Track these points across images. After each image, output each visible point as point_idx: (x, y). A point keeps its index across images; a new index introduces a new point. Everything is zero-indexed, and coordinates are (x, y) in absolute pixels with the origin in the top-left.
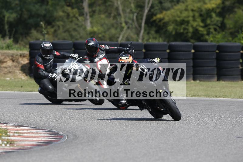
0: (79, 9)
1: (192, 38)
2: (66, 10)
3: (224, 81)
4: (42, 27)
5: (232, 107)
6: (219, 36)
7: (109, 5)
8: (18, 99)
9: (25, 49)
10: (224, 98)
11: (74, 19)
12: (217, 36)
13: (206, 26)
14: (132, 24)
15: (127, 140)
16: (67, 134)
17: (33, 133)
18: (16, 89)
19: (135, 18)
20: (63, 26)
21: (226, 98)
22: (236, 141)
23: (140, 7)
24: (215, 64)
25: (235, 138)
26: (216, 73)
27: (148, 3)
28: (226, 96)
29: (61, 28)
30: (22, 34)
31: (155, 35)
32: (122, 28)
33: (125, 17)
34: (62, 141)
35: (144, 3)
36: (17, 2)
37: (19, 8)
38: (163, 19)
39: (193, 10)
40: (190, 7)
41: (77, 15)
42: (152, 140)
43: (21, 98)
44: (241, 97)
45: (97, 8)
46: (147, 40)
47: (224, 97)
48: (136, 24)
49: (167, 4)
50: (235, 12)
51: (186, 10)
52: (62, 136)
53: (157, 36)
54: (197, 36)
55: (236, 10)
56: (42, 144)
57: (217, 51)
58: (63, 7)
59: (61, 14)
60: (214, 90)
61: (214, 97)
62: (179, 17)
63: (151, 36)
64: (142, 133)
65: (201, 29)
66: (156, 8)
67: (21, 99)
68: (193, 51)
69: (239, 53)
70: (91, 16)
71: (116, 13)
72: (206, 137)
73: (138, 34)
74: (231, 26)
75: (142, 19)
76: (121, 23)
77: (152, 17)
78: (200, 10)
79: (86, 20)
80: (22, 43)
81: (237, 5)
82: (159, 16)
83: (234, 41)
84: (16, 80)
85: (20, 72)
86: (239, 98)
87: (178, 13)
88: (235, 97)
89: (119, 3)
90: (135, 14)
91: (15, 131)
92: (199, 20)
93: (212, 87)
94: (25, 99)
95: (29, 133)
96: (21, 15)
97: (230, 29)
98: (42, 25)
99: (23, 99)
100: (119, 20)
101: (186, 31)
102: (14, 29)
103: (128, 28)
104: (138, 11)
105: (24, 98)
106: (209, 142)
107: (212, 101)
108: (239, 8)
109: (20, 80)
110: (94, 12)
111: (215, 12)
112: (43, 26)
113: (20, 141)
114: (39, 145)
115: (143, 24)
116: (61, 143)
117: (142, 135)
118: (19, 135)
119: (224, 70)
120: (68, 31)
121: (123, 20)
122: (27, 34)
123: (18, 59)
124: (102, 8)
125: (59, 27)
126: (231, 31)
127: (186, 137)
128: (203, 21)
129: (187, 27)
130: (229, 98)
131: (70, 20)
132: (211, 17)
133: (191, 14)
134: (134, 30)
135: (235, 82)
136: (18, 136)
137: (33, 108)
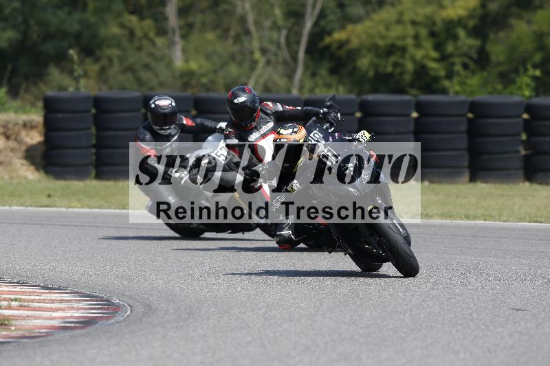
0: (156, 19)
1: (412, 85)
2: (126, 23)
3: (486, 182)
4: (72, 61)
5: (503, 240)
6: (474, 81)
7: (226, 12)
8: (18, 223)
9: (33, 110)
10: (485, 220)
11: (145, 42)
12: (469, 82)
13: (443, 58)
14: (276, 55)
15: (266, 316)
16: (131, 302)
17: (52, 301)
18: (14, 202)
19: (283, 40)
20: (122, 59)
21: (490, 220)
22: (514, 319)
23: (295, 15)
24: (465, 144)
25: (511, 312)
26: (466, 164)
27: (314, 7)
28: (490, 216)
29: (116, 62)
30: (26, 77)
31: (329, 79)
32: (254, 64)
33: (261, 39)
34: (119, 318)
35: (304, 6)
36: (17, 4)
37: (20, 19)
38: (347, 42)
39: (414, 23)
40: (408, 16)
41: (152, 34)
42: (322, 317)
43: (24, 222)
44: (525, 218)
45: (198, 19)
46: (311, 91)
47: (485, 218)
48: (285, 54)
49: (356, 10)
50: (511, 27)
51: (399, 22)
52: (118, 307)
53: (333, 80)
54: (424, 80)
55: (513, 21)
56: (73, 325)
57: (470, 115)
58: (119, 15)
59: (115, 30)
60: (463, 202)
61: (462, 219)
62: (383, 38)
63: (321, 82)
64: (301, 300)
65: (432, 65)
66: (331, 17)
67: (26, 223)
68: (415, 115)
69: (519, 120)
70: (184, 37)
71: (239, 29)
72: (444, 309)
73: (290, 76)
74: (502, 58)
75: (298, 43)
76: (252, 53)
77: (322, 39)
78: (430, 22)
79: (172, 44)
80: (28, 96)
81: (515, 10)
82: (338, 36)
83: (507, 91)
84: (15, 181)
85: (24, 162)
86: (519, 222)
87: (382, 29)
88: (511, 219)
89: (247, 6)
90: (284, 33)
91: (13, 297)
92: (428, 44)
93: (458, 197)
94: (34, 224)
95: (44, 301)
96: (25, 34)
97: (498, 64)
98: (72, 56)
99: (29, 224)
100: (246, 43)
101: (398, 70)
102: (10, 66)
103: (268, 62)
104: (289, 25)
105: (33, 222)
106: (451, 321)
107: (458, 227)
108: (520, 17)
109: (23, 180)
110: (190, 26)
111: (465, 27)
112: (76, 57)
113: (24, 318)
114: (65, 328)
115: (301, 55)
116: (117, 322)
117: (301, 305)
118: (21, 306)
119: (485, 157)
120: (131, 69)
121: (256, 44)
122: (38, 75)
123: (18, 134)
124: (210, 17)
125: (110, 60)
126: (500, 69)
127: (398, 309)
128: (438, 47)
129: (401, 61)
130: (496, 221)
131: (136, 44)
132: (455, 38)
133: (410, 30)
134: (280, 68)
135: (511, 186)
136: (19, 308)
137: (53, 245)
